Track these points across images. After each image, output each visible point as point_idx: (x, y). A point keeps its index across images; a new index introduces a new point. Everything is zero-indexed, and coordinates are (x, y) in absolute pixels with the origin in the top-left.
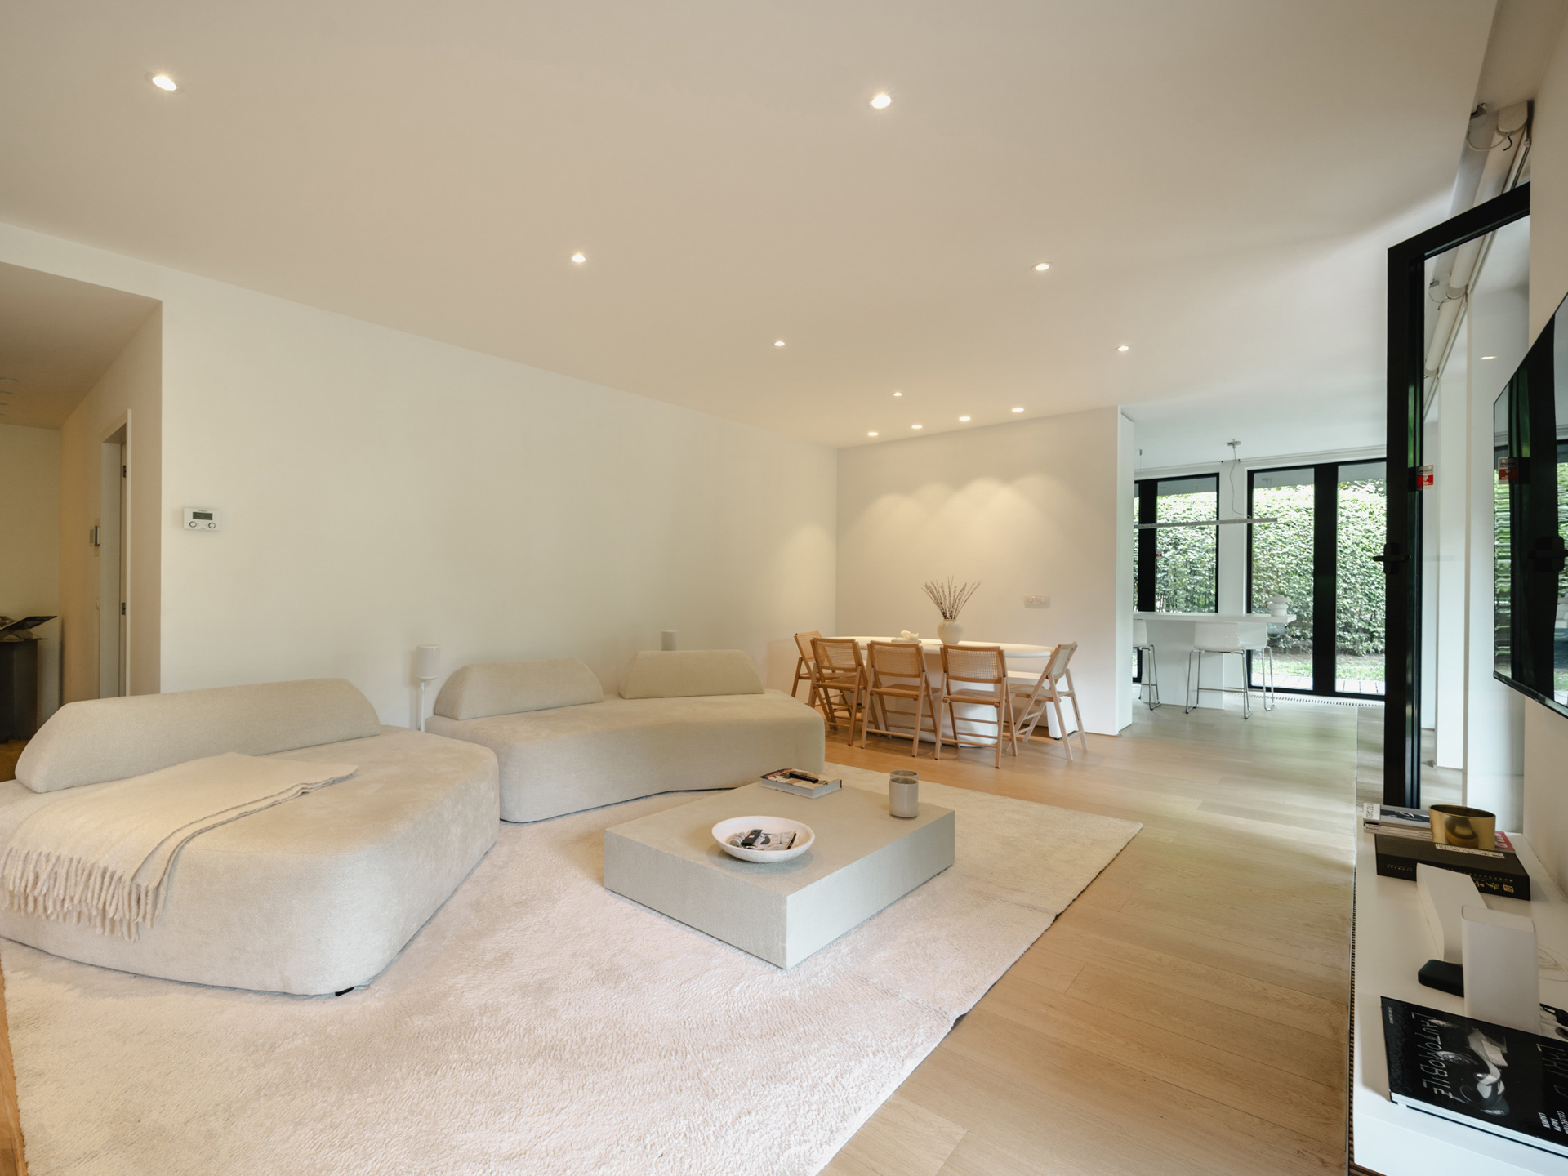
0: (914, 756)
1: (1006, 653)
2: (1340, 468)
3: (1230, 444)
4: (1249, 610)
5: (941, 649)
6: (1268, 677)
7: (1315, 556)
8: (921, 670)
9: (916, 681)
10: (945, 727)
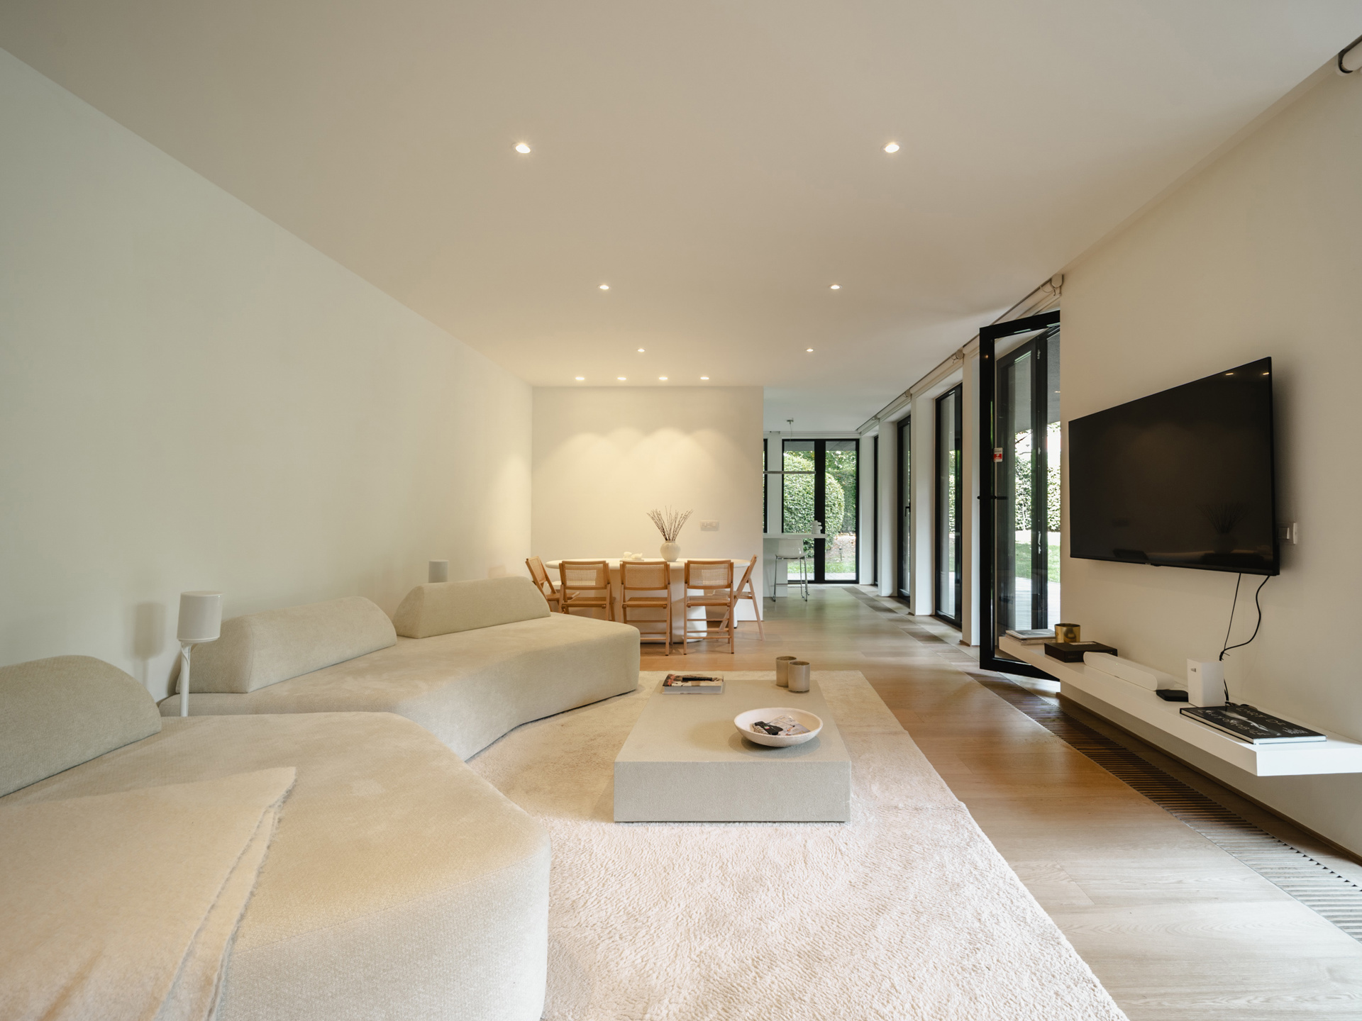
0: (667, 655)
1: (735, 566)
2: (827, 442)
3: (788, 421)
4: (783, 532)
5: (685, 564)
6: (803, 575)
7: (815, 497)
8: (667, 583)
9: (664, 593)
10: (679, 628)
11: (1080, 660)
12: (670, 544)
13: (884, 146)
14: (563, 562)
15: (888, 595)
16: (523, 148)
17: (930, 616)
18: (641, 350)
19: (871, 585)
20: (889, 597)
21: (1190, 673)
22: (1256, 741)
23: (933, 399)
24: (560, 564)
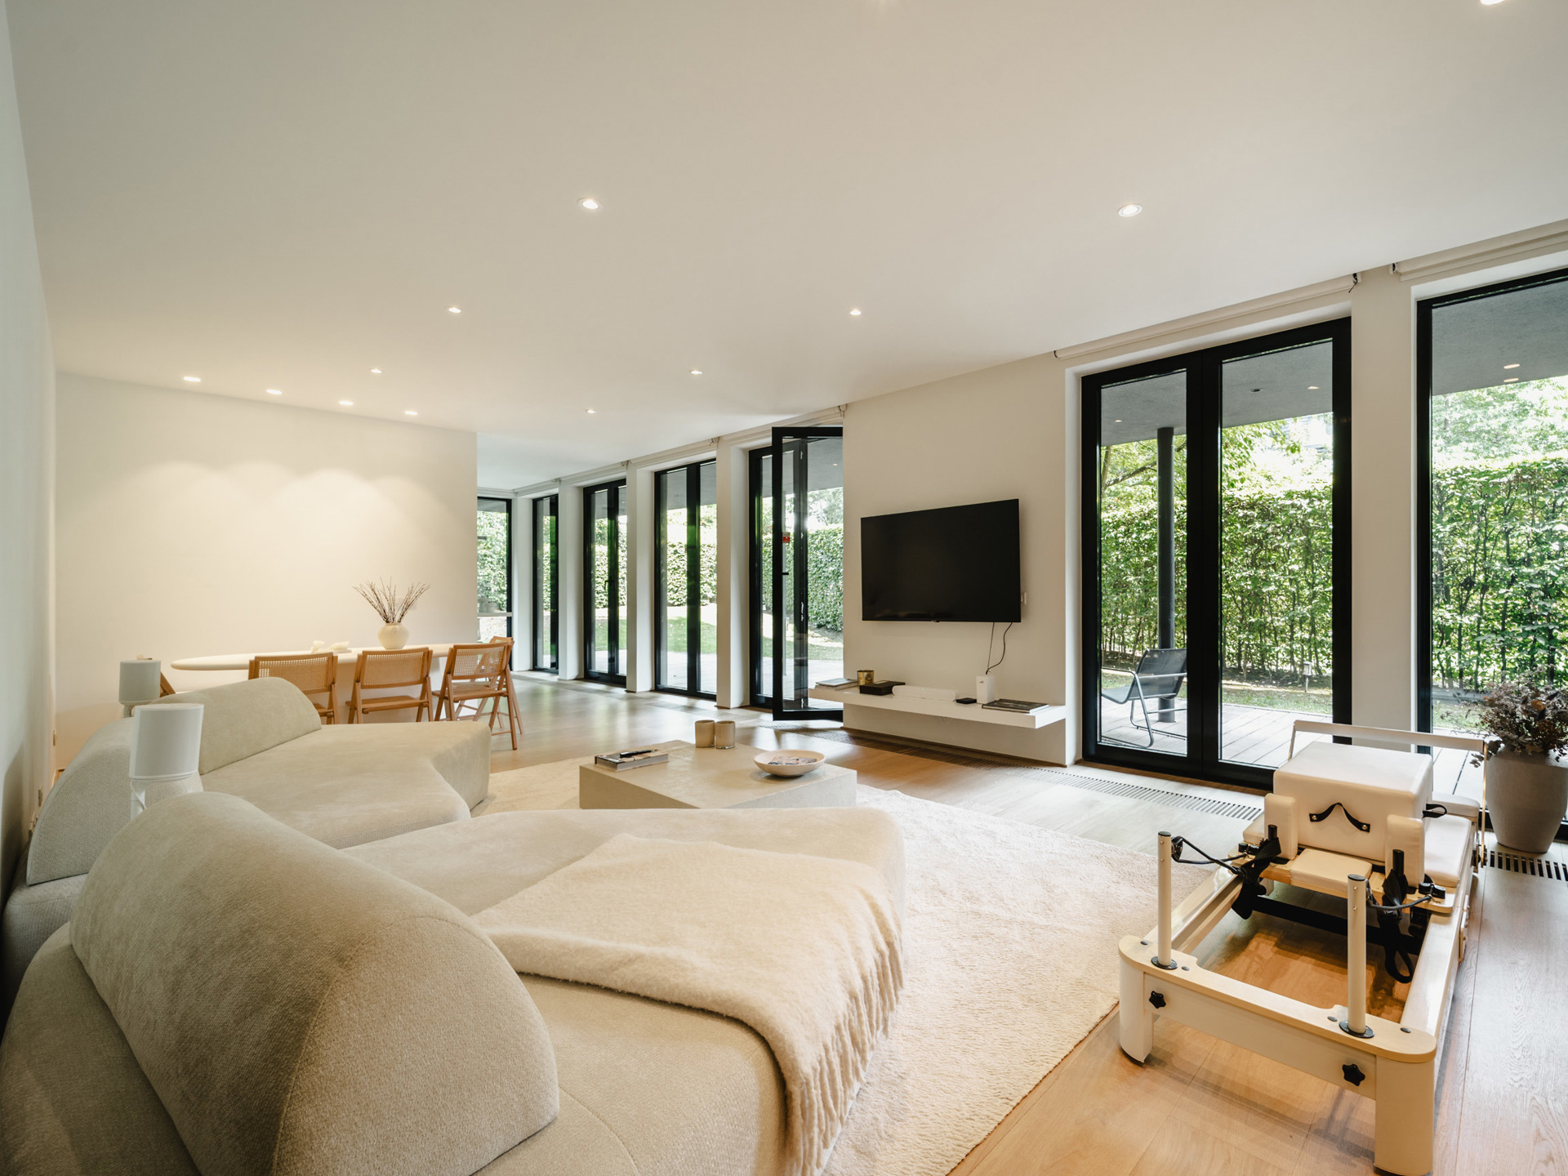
11: (891, 692)
12: (397, 627)
13: (850, 311)
14: (256, 658)
15: (574, 678)
16: (590, 204)
17: (651, 691)
18: (376, 371)
19: (530, 670)
20: (575, 679)
21: (978, 685)
22: (1031, 711)
23: (652, 472)
24: (251, 662)
